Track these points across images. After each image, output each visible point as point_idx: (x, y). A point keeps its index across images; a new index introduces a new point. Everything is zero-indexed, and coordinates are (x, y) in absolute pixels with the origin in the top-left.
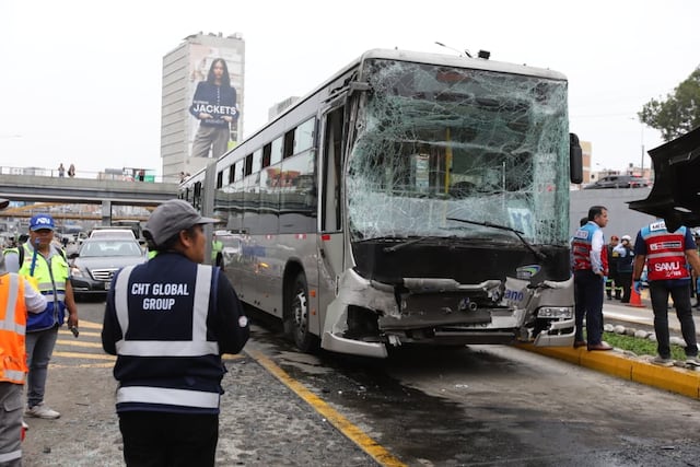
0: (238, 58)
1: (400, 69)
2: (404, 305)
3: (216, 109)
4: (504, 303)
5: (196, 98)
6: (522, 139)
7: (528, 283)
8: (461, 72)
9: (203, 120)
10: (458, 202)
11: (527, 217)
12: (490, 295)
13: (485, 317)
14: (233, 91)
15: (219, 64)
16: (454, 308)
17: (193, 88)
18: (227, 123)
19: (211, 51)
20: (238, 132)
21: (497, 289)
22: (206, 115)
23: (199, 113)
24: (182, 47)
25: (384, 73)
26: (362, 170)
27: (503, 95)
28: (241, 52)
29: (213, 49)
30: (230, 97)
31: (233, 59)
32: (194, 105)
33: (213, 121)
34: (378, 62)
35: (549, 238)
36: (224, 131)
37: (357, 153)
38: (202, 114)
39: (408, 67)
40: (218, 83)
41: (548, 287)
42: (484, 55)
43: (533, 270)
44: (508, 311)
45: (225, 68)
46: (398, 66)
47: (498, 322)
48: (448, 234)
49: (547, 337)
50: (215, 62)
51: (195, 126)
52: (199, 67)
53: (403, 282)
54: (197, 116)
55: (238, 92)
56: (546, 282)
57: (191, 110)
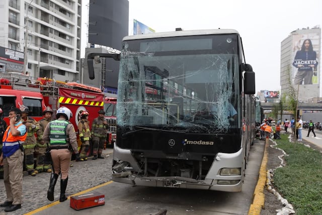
0: (317, 37)
3: (306, 62)
5: (296, 58)
9: (299, 68)
14: (315, 53)
15: (307, 42)
17: (294, 54)
18: (311, 68)
19: (303, 37)
20: (318, 72)
22: (300, 66)
23: (297, 65)
24: (290, 36)
28: (319, 34)
29: (304, 35)
30: (313, 56)
31: (314, 38)
32: (295, 62)
33: (304, 68)
36: (310, 72)
38: (299, 66)
40: (306, 50)
45: (310, 43)
50: (305, 41)
51: (295, 71)
52: (297, 44)
54: (296, 66)
55: (317, 53)
57: (293, 64)
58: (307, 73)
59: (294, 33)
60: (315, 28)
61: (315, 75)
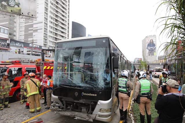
0: (155, 39)
3: (151, 48)
5: (148, 46)
9: (149, 50)
14: (154, 44)
15: (151, 40)
18: (153, 49)
19: (150, 38)
24: (145, 38)
28: (155, 37)
30: (154, 45)
36: (153, 51)
40: (151, 43)
51: (148, 51)
52: (148, 41)
57: (147, 48)
58: (152, 52)
60: (154, 35)
61: (155, 52)
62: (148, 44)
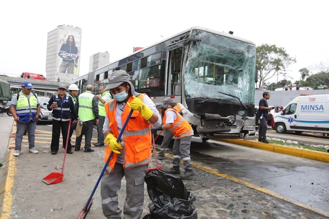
0: (79, 36)
1: (206, 34)
2: (203, 124)
3: (69, 55)
4: (235, 124)
5: (61, 50)
6: (241, 65)
7: (242, 117)
8: (225, 38)
9: (64, 59)
10: (220, 86)
11: (241, 93)
12: (230, 121)
13: (228, 129)
14: (76, 49)
15: (71, 37)
16: (219, 125)
17: (60, 46)
18: (74, 60)
19: (68, 32)
20: (78, 64)
21: (233, 119)
22: (65, 57)
24: (56, 29)
25: (200, 35)
26: (190, 72)
27: (238, 48)
28: (80, 33)
30: (75, 50)
31: (76, 36)
32: (60, 53)
33: (67, 59)
34: (198, 31)
35: (247, 102)
36: (73, 64)
37: (188, 65)
38: (63, 56)
39: (208, 34)
40: (70, 45)
41: (247, 119)
42: (231, 33)
43: (242, 113)
44: (235, 127)
45: (73, 39)
46: (205, 33)
47: (233, 131)
48: (218, 98)
49: (248, 136)
50: (69, 36)
51: (60, 61)
52: (63, 37)
53: (205, 115)
54: (61, 57)
56: (247, 117)
58: (70, 64)
59: (61, 27)
60: (76, 28)
61: (76, 67)
62: (62, 44)
